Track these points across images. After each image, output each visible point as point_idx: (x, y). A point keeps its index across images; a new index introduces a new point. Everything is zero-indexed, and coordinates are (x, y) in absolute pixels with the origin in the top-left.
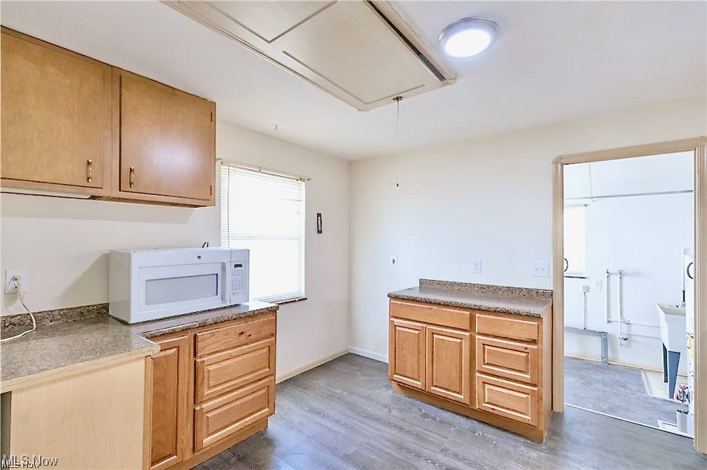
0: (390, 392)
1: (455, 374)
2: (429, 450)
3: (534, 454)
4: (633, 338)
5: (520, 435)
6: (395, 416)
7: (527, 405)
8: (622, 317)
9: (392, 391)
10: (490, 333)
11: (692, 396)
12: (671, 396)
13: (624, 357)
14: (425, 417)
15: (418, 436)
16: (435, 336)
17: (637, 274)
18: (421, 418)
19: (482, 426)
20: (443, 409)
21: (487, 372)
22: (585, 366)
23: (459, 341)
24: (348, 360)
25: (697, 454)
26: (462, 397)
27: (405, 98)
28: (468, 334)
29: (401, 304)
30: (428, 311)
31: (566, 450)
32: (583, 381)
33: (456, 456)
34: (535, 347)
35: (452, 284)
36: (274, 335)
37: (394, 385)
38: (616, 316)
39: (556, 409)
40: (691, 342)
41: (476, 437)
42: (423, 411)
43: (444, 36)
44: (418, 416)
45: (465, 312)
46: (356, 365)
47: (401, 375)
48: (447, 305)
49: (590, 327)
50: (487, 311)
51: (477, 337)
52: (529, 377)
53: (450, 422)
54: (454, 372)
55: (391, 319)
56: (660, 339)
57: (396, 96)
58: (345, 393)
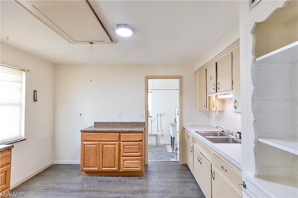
0: (81, 177)
1: (112, 160)
2: (104, 194)
3: (141, 181)
4: (164, 135)
5: (137, 176)
6: (85, 187)
7: (139, 164)
8: (161, 129)
9: (82, 176)
10: (126, 141)
11: (179, 149)
12: (173, 151)
13: (162, 142)
14: (99, 182)
15: (98, 191)
16: (104, 146)
17: (164, 115)
18: (98, 183)
19: (123, 178)
20: (107, 176)
21: (125, 156)
22: (152, 147)
23: (114, 146)
24: (53, 168)
25: (180, 165)
26: (115, 168)
27: (95, 44)
28: (118, 142)
29: (88, 135)
30: (101, 136)
31: (150, 176)
32: (152, 152)
33: (115, 192)
34: (141, 143)
35: (109, 123)
36: (9, 163)
37: (83, 173)
38: (159, 129)
39: (146, 164)
40: (178, 134)
41: (122, 182)
42: (98, 180)
43: (116, 27)
44: (96, 183)
45: (117, 134)
46: (59, 170)
47: (87, 167)
48: (109, 132)
49: (152, 134)
50: (126, 132)
51: (122, 143)
52: (139, 154)
53: (111, 180)
54: (112, 159)
55: (82, 142)
56: (170, 134)
57: (90, 42)
58: (55, 185)
